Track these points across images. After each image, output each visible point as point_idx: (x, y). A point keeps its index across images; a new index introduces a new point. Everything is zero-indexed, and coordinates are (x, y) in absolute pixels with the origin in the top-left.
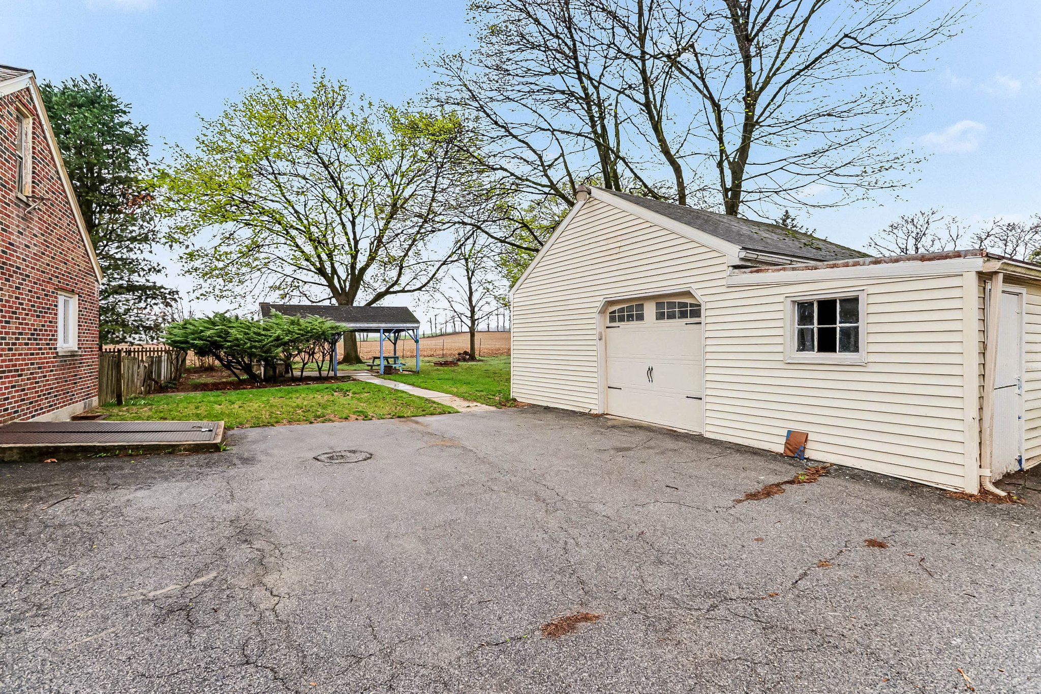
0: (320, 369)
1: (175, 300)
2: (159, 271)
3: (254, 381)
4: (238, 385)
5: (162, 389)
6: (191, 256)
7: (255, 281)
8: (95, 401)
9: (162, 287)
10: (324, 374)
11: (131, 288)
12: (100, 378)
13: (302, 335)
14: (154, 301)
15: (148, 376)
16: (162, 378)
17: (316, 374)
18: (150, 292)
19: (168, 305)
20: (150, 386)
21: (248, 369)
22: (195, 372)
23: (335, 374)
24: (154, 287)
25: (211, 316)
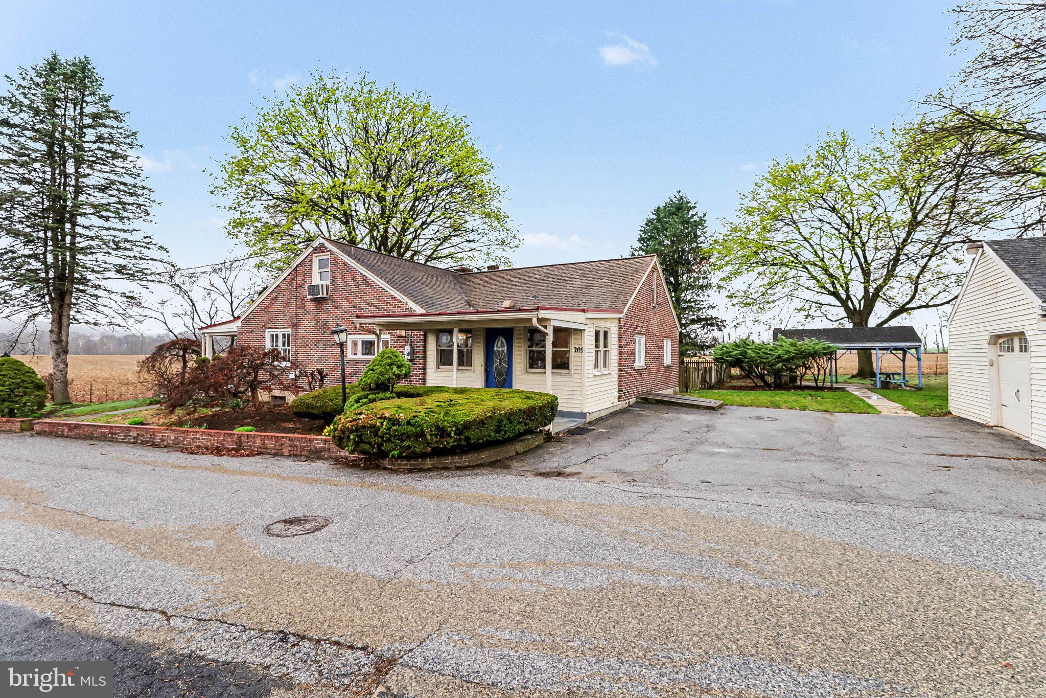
0: (816, 381)
1: (724, 326)
2: (714, 307)
3: (767, 387)
4: (755, 388)
5: (711, 387)
6: (731, 297)
7: (781, 306)
8: (677, 389)
9: (716, 318)
10: (820, 384)
11: (699, 320)
12: (679, 378)
13: (797, 354)
14: (712, 328)
15: (704, 380)
16: (713, 381)
17: (814, 384)
18: (709, 322)
19: (720, 330)
20: (705, 385)
21: (762, 377)
22: (736, 379)
23: (832, 386)
24: (711, 318)
25: (738, 341)
